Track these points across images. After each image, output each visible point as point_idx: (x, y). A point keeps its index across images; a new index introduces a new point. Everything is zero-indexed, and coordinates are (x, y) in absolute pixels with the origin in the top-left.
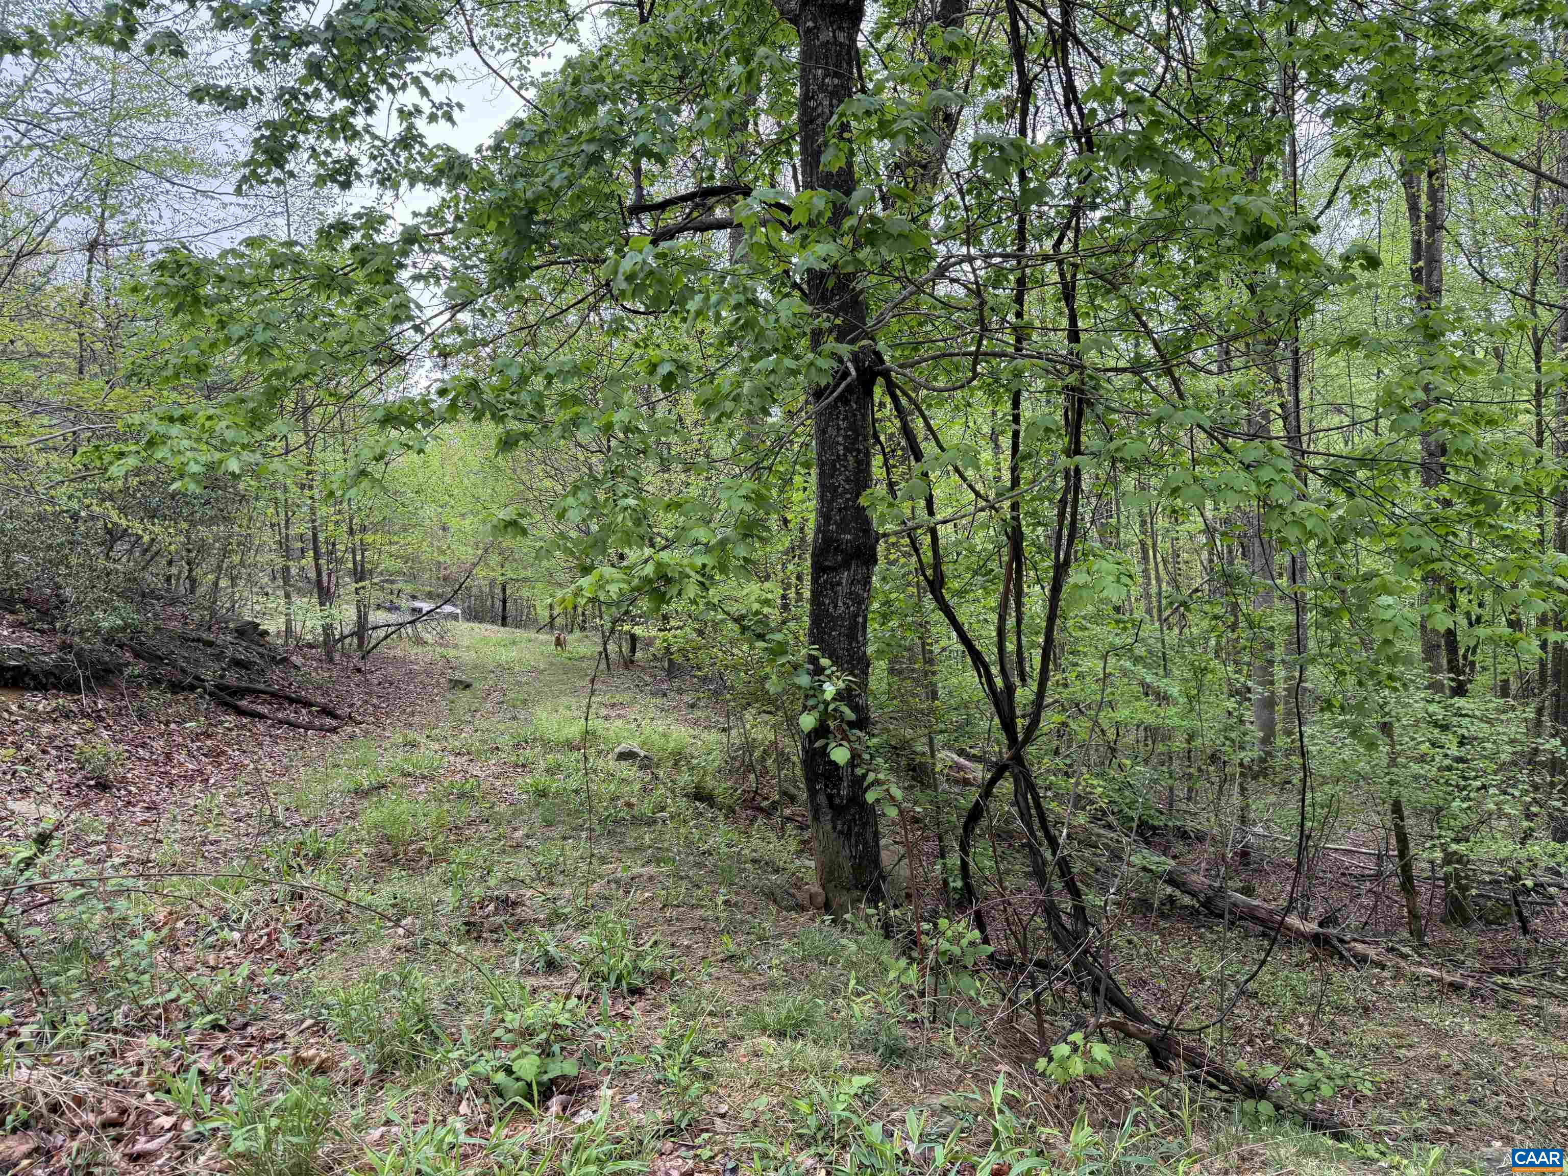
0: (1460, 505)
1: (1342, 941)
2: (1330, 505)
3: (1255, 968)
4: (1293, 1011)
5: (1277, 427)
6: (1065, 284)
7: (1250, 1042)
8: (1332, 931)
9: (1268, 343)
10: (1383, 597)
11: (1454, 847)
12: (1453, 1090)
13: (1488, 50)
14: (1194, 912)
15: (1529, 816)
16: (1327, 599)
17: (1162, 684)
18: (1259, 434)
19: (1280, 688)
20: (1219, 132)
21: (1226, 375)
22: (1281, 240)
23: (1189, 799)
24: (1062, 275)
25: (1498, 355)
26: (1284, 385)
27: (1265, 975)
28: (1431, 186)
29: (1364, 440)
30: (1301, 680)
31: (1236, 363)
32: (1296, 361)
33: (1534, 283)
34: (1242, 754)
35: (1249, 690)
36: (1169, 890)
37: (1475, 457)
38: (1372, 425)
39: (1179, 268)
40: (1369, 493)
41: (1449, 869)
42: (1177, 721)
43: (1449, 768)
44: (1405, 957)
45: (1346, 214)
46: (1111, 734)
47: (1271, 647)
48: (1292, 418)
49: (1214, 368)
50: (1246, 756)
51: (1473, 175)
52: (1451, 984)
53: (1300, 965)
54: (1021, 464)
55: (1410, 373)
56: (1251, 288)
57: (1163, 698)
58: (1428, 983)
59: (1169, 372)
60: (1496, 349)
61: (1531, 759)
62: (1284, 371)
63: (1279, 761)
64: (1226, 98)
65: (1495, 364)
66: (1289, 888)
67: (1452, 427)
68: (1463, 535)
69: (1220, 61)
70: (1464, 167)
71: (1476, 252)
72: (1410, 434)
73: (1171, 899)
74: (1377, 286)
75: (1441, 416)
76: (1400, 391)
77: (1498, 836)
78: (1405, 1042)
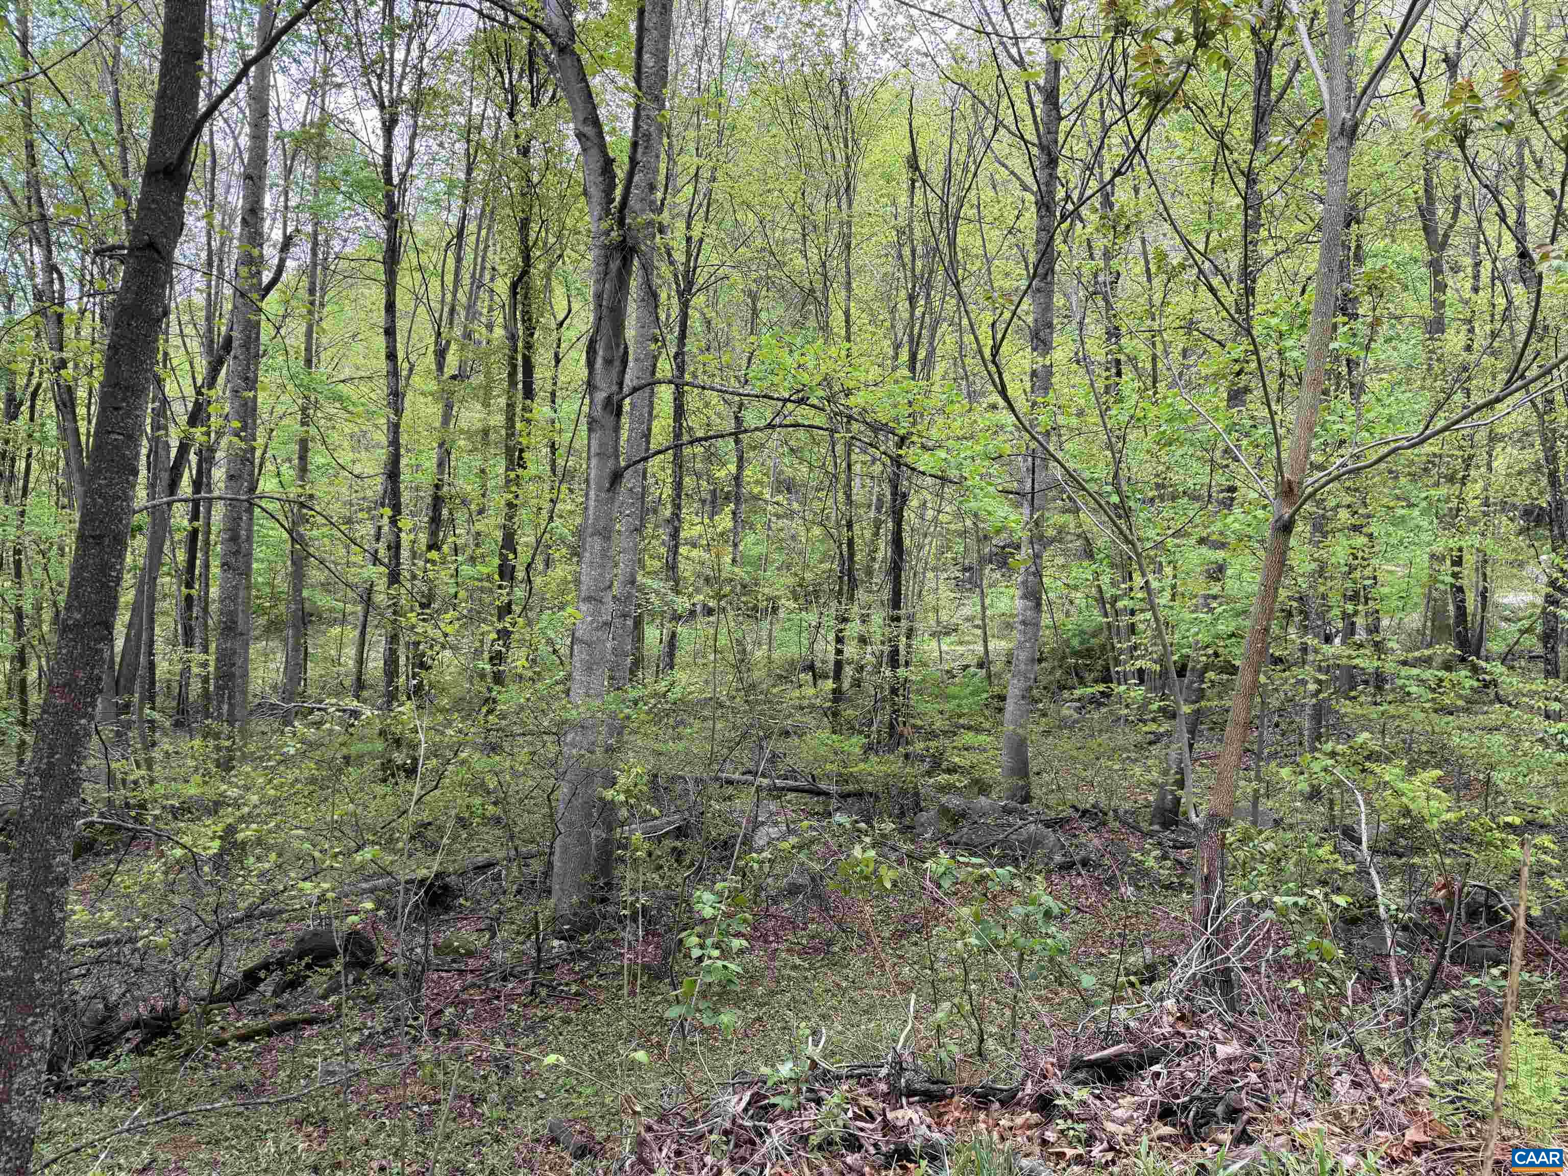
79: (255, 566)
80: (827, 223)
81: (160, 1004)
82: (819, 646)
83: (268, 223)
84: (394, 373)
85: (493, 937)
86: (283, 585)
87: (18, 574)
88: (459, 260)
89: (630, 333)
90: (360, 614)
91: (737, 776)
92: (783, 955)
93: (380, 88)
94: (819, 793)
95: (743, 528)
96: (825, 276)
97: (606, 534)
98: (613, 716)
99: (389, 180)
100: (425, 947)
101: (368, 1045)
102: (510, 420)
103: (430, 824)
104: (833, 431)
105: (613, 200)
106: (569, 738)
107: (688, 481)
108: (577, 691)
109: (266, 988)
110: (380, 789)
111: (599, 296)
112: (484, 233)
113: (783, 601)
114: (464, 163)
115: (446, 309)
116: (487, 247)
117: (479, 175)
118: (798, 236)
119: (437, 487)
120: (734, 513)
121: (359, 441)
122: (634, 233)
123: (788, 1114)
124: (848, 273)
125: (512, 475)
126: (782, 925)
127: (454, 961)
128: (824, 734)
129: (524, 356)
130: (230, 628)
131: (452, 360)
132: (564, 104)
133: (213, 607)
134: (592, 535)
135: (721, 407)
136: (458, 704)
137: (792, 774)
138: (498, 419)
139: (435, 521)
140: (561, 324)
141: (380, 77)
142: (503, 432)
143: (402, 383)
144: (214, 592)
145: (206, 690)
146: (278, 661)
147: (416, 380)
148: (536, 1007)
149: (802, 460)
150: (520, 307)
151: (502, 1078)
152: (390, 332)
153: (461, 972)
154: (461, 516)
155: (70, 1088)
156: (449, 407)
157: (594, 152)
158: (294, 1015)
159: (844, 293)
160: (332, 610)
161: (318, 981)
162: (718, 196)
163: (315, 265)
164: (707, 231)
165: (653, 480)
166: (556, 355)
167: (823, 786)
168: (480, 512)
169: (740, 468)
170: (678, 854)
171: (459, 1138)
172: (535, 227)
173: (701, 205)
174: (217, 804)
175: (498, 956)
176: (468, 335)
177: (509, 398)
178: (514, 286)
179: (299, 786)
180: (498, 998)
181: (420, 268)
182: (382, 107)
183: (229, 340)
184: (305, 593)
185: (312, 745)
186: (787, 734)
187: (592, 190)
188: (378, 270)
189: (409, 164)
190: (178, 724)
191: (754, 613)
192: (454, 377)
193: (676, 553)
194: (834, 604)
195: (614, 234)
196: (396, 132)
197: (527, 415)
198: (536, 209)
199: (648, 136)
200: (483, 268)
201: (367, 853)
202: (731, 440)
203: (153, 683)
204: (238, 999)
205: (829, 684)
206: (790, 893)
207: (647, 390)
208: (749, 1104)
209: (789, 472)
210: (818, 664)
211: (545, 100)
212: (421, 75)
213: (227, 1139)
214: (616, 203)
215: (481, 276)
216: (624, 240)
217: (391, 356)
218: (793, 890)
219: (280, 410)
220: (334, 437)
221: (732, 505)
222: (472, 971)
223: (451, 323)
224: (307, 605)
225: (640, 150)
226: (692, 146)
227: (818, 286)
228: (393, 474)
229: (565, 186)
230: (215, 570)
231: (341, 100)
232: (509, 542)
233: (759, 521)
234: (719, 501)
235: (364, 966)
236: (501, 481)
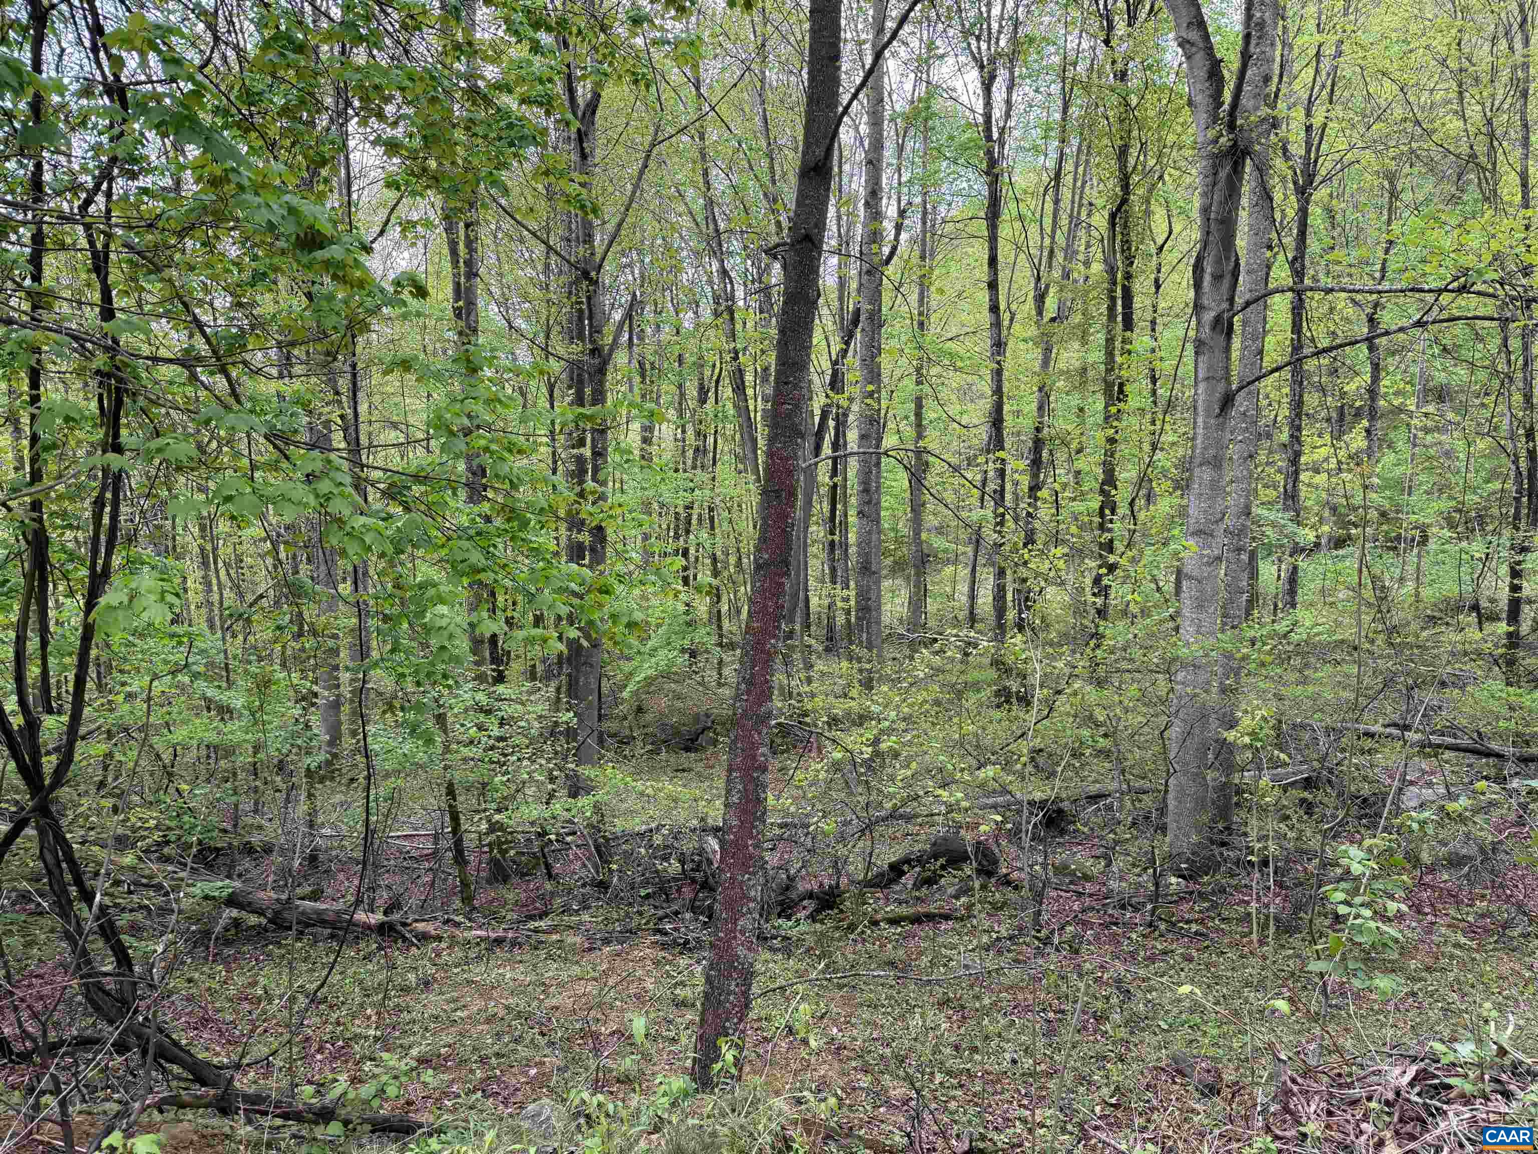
0: (498, 522)
1: (404, 925)
2: (388, 517)
3: (324, 973)
4: (361, 1005)
5: (338, 440)
6: (95, 255)
7: (320, 1050)
8: (396, 916)
9: (328, 354)
10: (439, 607)
11: (497, 817)
12: (498, 1035)
13: (510, 126)
14: (261, 931)
15: (552, 779)
16: (387, 606)
17: (224, 697)
18: (320, 443)
19: (346, 691)
20: (273, 132)
21: (286, 381)
22: (334, 252)
23: (256, 811)
24: (92, 243)
25: (523, 394)
26: (344, 399)
27: (335, 978)
28: (467, 236)
29: (418, 457)
30: (364, 682)
31: (298, 369)
32: (354, 375)
33: (548, 337)
34: (309, 761)
35: (316, 695)
36: (235, 913)
37: (511, 481)
38: (424, 443)
39: (235, 264)
40: (423, 507)
41: (492, 838)
42: (239, 736)
43: (492, 748)
44: (457, 925)
45: (398, 244)
46: (167, 757)
47: (335, 652)
48: (352, 430)
49: (274, 372)
50: (312, 761)
51: (500, 236)
52: (495, 940)
53: (367, 958)
54: (44, 455)
55: (455, 400)
56: (309, 296)
57: (225, 712)
58: (478, 944)
59: (224, 371)
60: (520, 388)
61: (553, 732)
62: (344, 384)
63: (344, 763)
64: (279, 101)
65: (520, 400)
66: (356, 882)
67: (492, 453)
68: (501, 546)
69: (271, 55)
70: (493, 227)
71: (503, 303)
72: (457, 457)
73: (236, 923)
74: (426, 316)
75: (483, 442)
76: (448, 416)
77: (530, 800)
78: (459, 1004)
79: (883, 513)
80: (1494, 71)
81: (826, 882)
82: (1489, 580)
83: (884, 201)
84: (997, 324)
85: (1109, 865)
86: (904, 529)
87: (712, 528)
88: (1057, 202)
89: (1241, 242)
90: (971, 554)
91: (1377, 728)
92: (1443, 930)
93: (979, 48)
94: (1489, 754)
95: (1380, 447)
96: (1492, 136)
97: (1216, 463)
98: (1228, 656)
99: (989, 138)
100: (1044, 866)
101: (995, 946)
102: (1110, 354)
103: (1041, 750)
104: (1505, 322)
105: (1223, 103)
106: (1180, 676)
107: (1311, 400)
108: (1188, 630)
109: (908, 880)
110: (997, 714)
111: (1205, 210)
112: (1081, 170)
113: (1435, 530)
114: (1060, 103)
115: (1045, 254)
116: (1084, 183)
117: (1075, 112)
118: (1453, 95)
119: (1038, 430)
120: (1368, 431)
121: (966, 393)
122: (1246, 135)
123: (1466, 1100)
124: (1526, 126)
125: (1113, 410)
126: (1440, 897)
127: (1071, 883)
128: (1497, 685)
129: (1124, 286)
130: (866, 569)
131: (1051, 304)
132: (1164, 14)
133: (852, 550)
134: (1201, 465)
135: (1350, 311)
136: (1065, 638)
137: (1452, 730)
138: (1097, 356)
139: (1036, 464)
140: (1161, 248)
141: (978, 38)
142: (1102, 367)
143: (1005, 333)
144: (852, 538)
145: (848, 621)
146: (903, 596)
147: (1017, 327)
148: (1155, 939)
149: (1458, 360)
150: (1119, 238)
151: (1123, 1002)
152: (993, 286)
153: (1080, 894)
154: (1061, 456)
155: (766, 939)
156: (1048, 350)
157: (1199, 57)
158: (932, 908)
159: (1519, 152)
160: (946, 551)
161: (949, 882)
162: (1346, 71)
163: (924, 232)
164: (1332, 114)
165: (1265, 402)
166: (1157, 281)
167: (1494, 746)
168: (1079, 452)
169: (1376, 379)
170: (1308, 807)
171: (1085, 1049)
172: (1134, 152)
173: (1323, 86)
174: (861, 717)
175: (1114, 885)
176: (1066, 275)
177: (1109, 332)
178: (1113, 216)
179: (927, 706)
180: (1116, 924)
181: (1021, 218)
182: (982, 67)
183: (857, 312)
184: (924, 536)
185: (939, 670)
186: (1443, 684)
187: (1198, 99)
188: (981, 228)
189: (1008, 116)
190: (828, 650)
191: (1394, 544)
192: (1053, 320)
193: (1296, 480)
194: (1507, 533)
195: (1222, 140)
196: (994, 89)
197: (1128, 347)
198: (1135, 133)
199: (1261, 25)
200: (1081, 206)
201: (989, 771)
202: (1364, 347)
203: (808, 614)
204: (886, 886)
205: (1502, 627)
206: (1450, 863)
207: (1261, 302)
208: (1414, 1079)
209: (1440, 377)
210: (1484, 603)
211: (1143, 15)
212: (1017, 24)
213: (883, 1006)
214: (1226, 107)
215: (1079, 213)
216: (1235, 144)
217: (994, 308)
218: (1455, 862)
219: (898, 373)
220: (944, 394)
221: (1365, 423)
222: (1091, 895)
223: (1050, 267)
224: (925, 546)
225: (1253, 42)
226: (1311, 25)
227: (1481, 149)
228: (997, 421)
229: (1164, 102)
230: (852, 519)
231: (944, 69)
232: (1110, 479)
233: (1400, 439)
234: (1348, 418)
235: (990, 874)
236: (1100, 418)
